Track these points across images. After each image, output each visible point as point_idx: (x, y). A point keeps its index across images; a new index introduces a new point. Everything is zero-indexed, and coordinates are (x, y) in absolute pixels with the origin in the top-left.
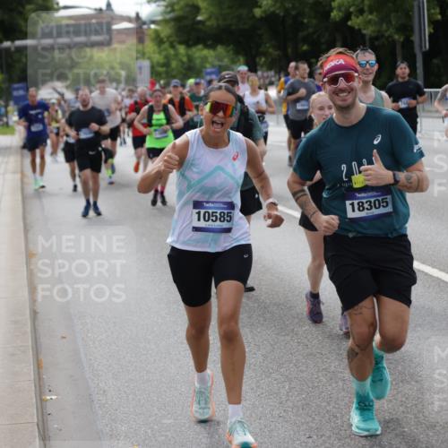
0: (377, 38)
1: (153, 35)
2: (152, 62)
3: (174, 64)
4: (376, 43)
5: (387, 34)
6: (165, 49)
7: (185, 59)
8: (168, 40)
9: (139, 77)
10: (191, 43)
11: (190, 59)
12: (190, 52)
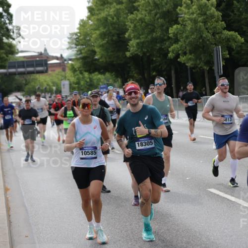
0: (194, 68)
1: (70, 67)
2: (70, 82)
3: (82, 83)
4: (194, 71)
5: (199, 66)
6: (77, 75)
7: (88, 80)
8: (79, 70)
9: (63, 90)
10: (91, 71)
11: (91, 80)
12: (91, 76)
